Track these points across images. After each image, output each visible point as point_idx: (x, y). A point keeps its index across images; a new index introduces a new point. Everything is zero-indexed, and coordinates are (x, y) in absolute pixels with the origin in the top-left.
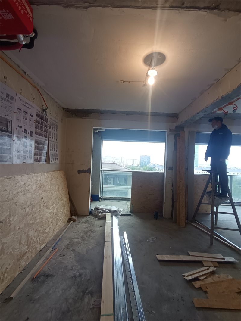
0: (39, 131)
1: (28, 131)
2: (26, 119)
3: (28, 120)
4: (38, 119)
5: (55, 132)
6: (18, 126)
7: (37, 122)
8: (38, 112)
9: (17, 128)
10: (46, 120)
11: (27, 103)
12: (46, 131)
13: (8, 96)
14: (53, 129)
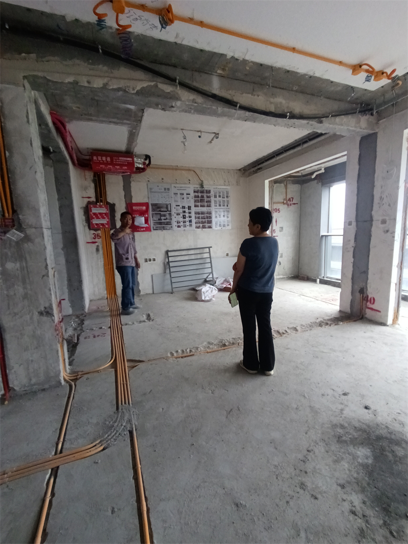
0: (199, 204)
1: (187, 207)
2: (183, 199)
3: (185, 198)
4: (196, 194)
5: (226, 199)
6: (176, 206)
7: (195, 197)
8: (195, 189)
9: (176, 207)
10: (209, 192)
11: (181, 187)
12: (209, 202)
13: (165, 189)
14: (220, 196)
